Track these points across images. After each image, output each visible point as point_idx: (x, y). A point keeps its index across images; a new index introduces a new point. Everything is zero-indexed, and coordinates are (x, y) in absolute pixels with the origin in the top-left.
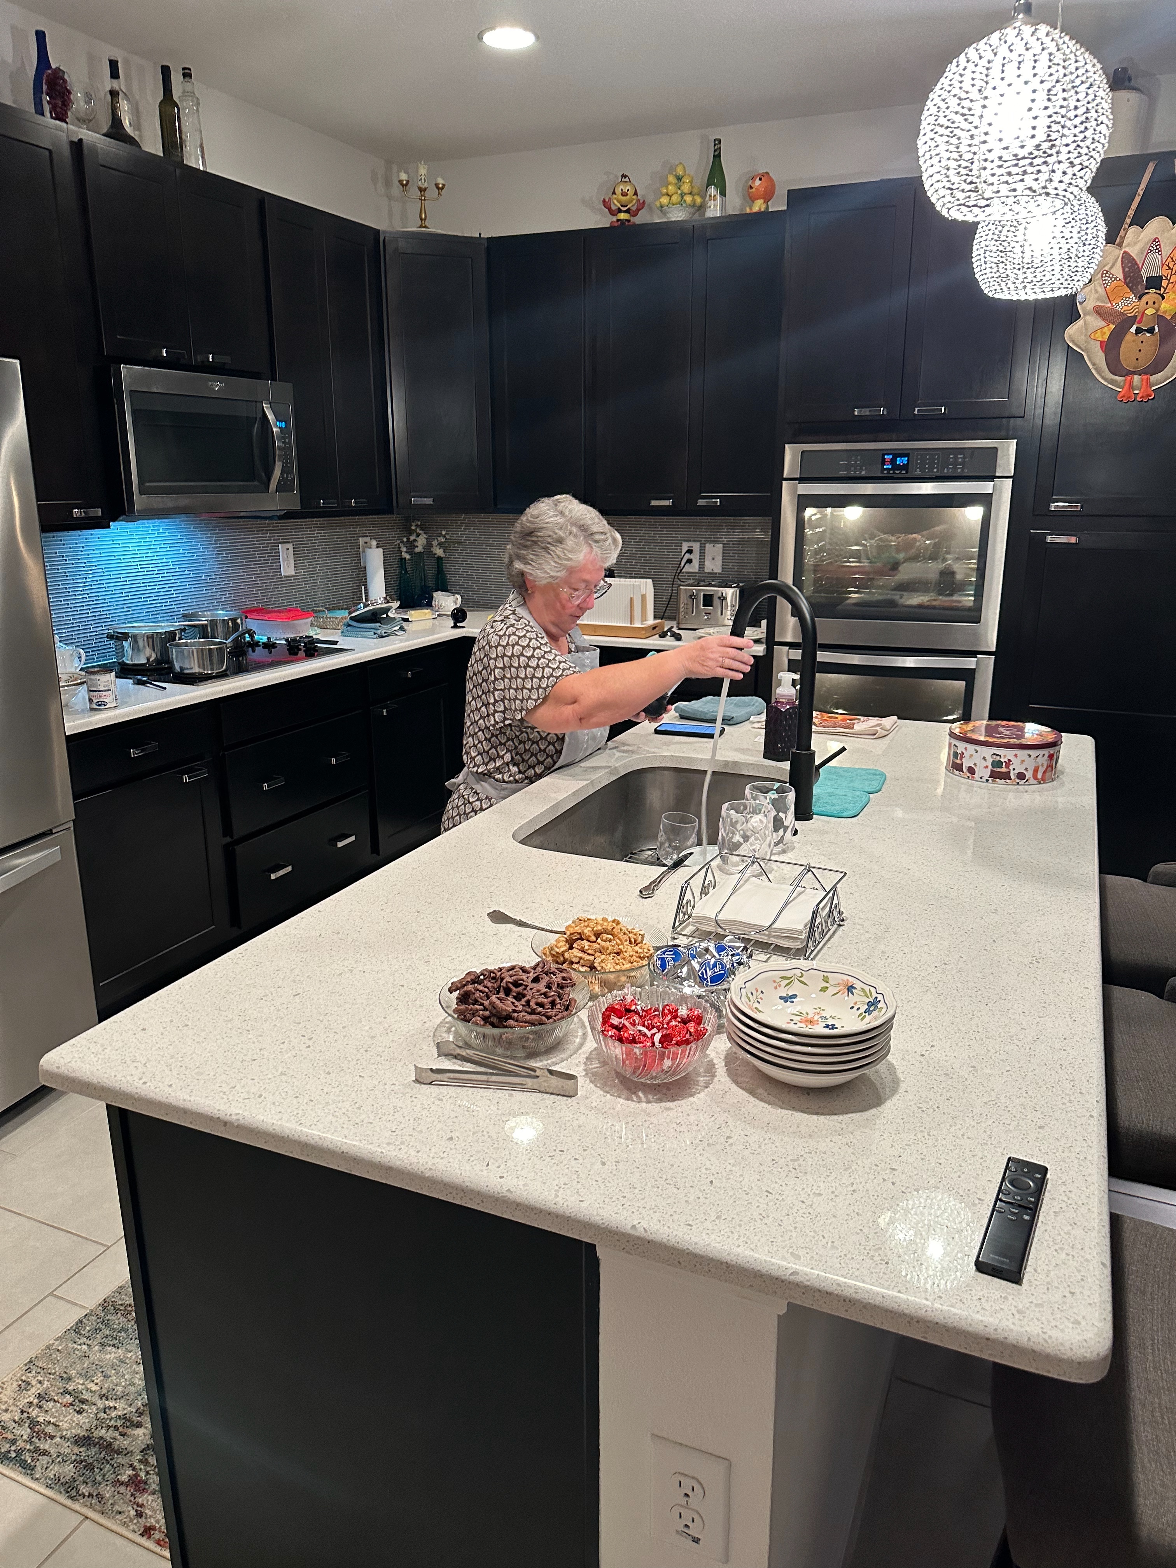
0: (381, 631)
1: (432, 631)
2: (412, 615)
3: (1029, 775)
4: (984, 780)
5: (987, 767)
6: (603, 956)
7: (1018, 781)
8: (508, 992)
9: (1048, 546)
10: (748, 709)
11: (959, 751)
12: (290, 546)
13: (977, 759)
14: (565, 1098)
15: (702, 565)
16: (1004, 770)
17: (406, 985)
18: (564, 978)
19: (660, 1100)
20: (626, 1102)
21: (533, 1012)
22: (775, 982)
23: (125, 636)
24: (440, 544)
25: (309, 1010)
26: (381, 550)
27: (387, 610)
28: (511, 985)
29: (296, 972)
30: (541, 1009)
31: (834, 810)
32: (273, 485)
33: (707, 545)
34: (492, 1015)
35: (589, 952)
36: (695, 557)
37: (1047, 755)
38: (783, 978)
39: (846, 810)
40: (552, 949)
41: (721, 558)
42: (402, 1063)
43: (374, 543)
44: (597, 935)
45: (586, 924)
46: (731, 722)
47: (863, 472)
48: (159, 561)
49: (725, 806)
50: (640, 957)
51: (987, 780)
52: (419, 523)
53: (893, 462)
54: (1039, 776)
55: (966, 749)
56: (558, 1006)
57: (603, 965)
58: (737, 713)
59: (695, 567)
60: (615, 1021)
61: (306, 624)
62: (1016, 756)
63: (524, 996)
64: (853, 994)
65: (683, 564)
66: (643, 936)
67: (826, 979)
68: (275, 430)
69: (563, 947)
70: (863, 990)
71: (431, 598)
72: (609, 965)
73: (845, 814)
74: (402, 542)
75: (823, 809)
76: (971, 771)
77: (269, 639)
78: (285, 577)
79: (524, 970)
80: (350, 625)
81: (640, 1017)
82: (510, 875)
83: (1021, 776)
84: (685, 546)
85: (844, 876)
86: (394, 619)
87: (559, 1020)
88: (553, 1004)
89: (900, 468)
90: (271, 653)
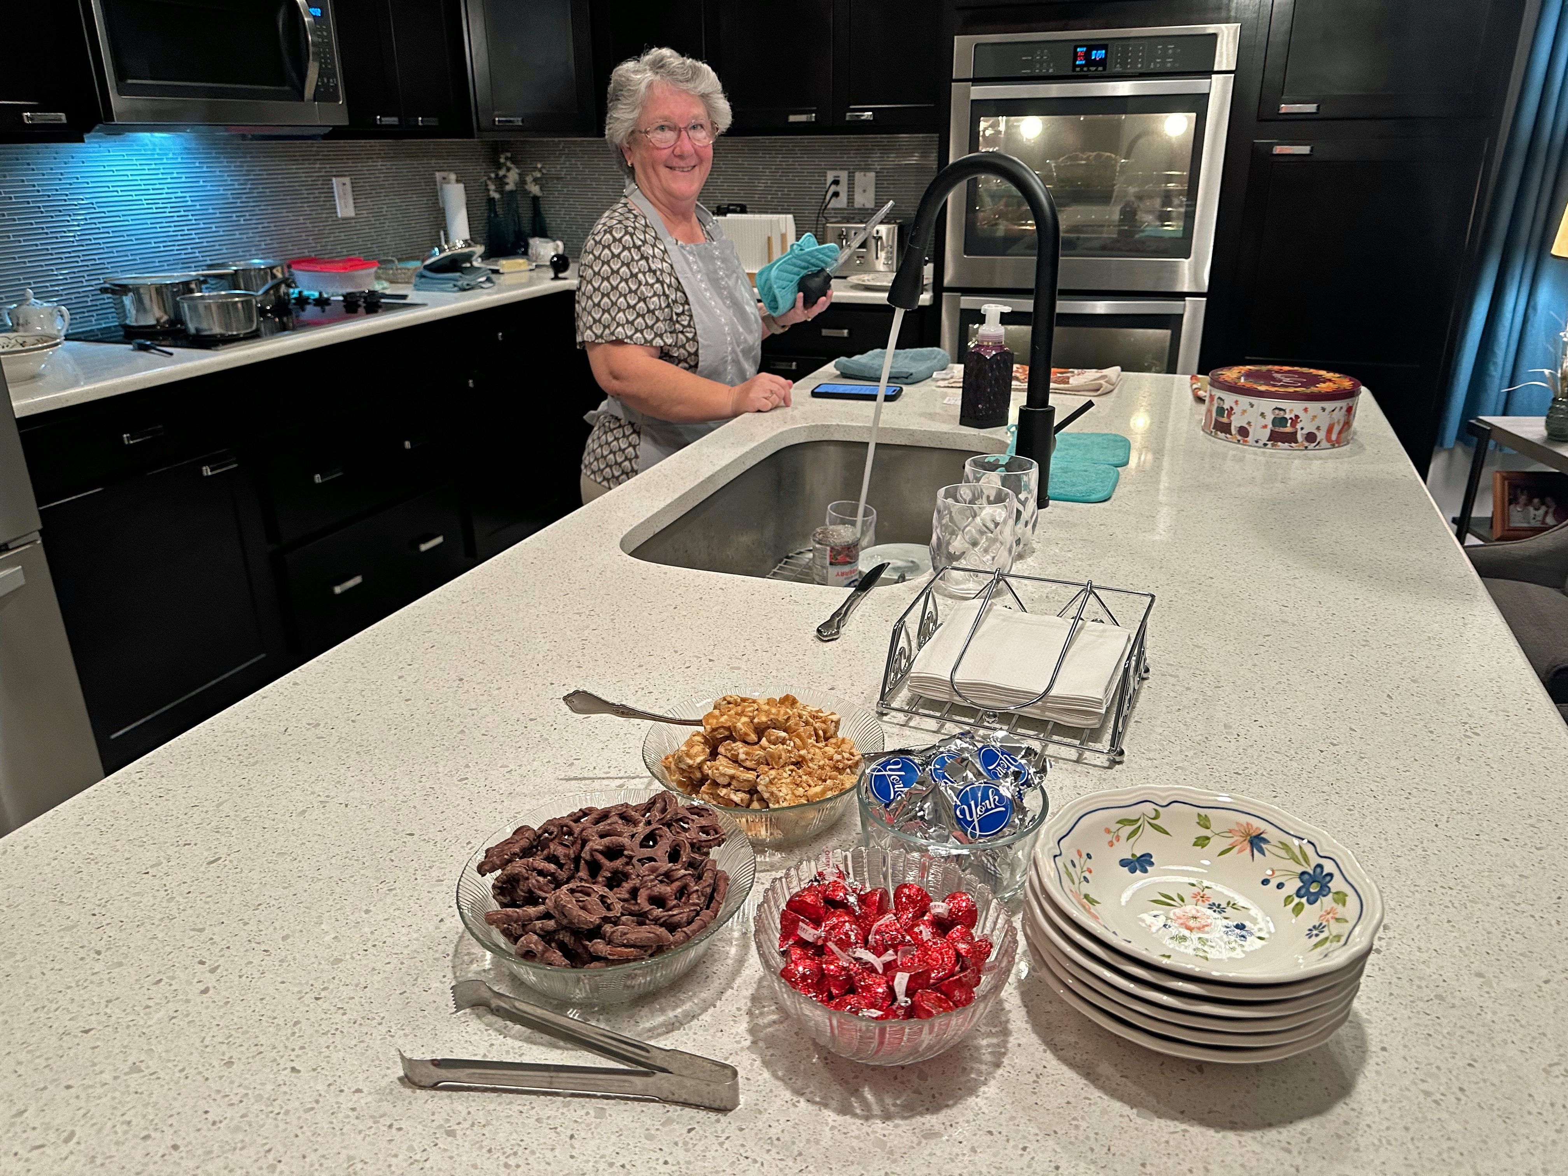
0: (462, 283)
1: (530, 283)
2: (503, 266)
3: (1321, 435)
4: (1261, 443)
5: (1265, 427)
6: (773, 773)
7: (1306, 444)
8: (594, 868)
9: (1277, 159)
10: (928, 364)
11: (1226, 406)
12: (347, 180)
13: (1252, 416)
14: (713, 1116)
15: (851, 199)
16: (1289, 429)
17: (417, 833)
18: (704, 830)
19: (910, 1110)
20: (840, 1119)
21: (641, 918)
22: (1108, 831)
23: (124, 289)
24: (536, 180)
25: (227, 897)
26: (461, 186)
27: (468, 257)
28: (600, 857)
29: (226, 808)
30: (658, 912)
31: (1078, 490)
32: (309, 90)
33: (857, 174)
34: (561, 928)
35: (748, 764)
36: (843, 189)
37: (1345, 409)
38: (1124, 822)
39: (1093, 491)
40: (680, 760)
41: (873, 189)
42: (383, 1029)
43: (453, 177)
44: (761, 731)
45: (739, 709)
46: (909, 381)
47: (1051, 71)
48: (173, 196)
49: (942, 491)
50: (836, 768)
51: (1265, 445)
52: (509, 155)
53: (1088, 55)
54: (1334, 437)
55: (1236, 402)
56: (694, 899)
57: (774, 789)
58: (916, 368)
59: (841, 202)
60: (808, 933)
61: (369, 275)
62: (1306, 410)
63: (626, 876)
64: (1262, 851)
65: (828, 198)
66: (837, 723)
67: (1204, 823)
68: (306, 19)
69: (700, 754)
70: (1285, 847)
71: (527, 246)
72: (784, 790)
73: (1094, 497)
74: (490, 178)
75: (1062, 491)
76: (1243, 432)
77: (320, 294)
78: (343, 219)
79: (625, 817)
80: (423, 276)
81: (856, 920)
82: (615, 608)
83: (1311, 437)
84: (830, 176)
85: (1152, 601)
86: (479, 268)
87: (694, 932)
88: (682, 892)
89: (1096, 63)
90: (323, 311)
